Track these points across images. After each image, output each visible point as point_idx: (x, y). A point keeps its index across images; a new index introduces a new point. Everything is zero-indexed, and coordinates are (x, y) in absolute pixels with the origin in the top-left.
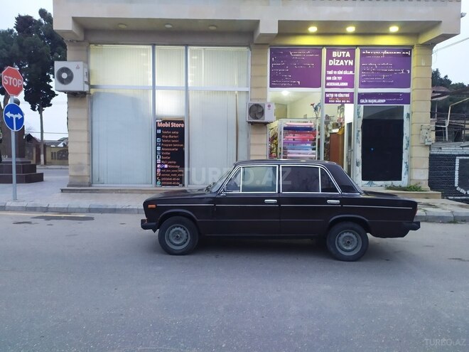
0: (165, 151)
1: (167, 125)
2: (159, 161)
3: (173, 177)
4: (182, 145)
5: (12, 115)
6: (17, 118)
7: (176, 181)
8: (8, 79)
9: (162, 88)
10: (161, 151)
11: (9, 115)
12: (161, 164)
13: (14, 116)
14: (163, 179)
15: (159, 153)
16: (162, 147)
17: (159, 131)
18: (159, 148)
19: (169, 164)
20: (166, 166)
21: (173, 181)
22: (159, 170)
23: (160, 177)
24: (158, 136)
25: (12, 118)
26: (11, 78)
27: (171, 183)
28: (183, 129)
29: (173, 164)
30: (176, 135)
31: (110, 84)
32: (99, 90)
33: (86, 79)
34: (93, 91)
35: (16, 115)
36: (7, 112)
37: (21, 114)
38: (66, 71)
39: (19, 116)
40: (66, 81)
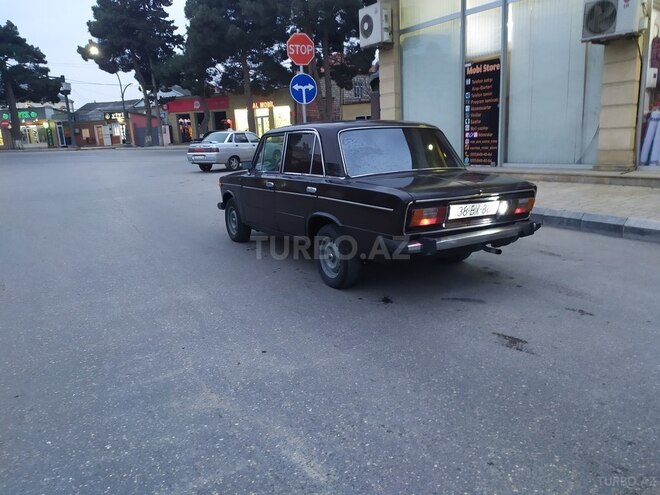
0: (475, 112)
1: (478, 70)
2: (468, 127)
3: (484, 151)
4: (496, 100)
5: (301, 87)
6: (307, 90)
7: (488, 157)
8: (295, 48)
9: (474, 11)
10: (471, 112)
11: (297, 87)
12: (470, 132)
13: (304, 88)
14: (472, 154)
15: (467, 116)
16: (471, 105)
17: (468, 82)
18: (468, 108)
19: (479, 132)
20: (476, 135)
21: (483, 158)
22: (467, 142)
23: (469, 152)
24: (467, 88)
25: (300, 90)
26: (297, 46)
27: (481, 161)
28: (497, 73)
29: (484, 132)
30: (488, 84)
31: (417, 23)
32: (408, 35)
33: (385, 25)
34: (402, 38)
35: (306, 87)
36: (294, 84)
37: (313, 84)
38: (368, 19)
39: (310, 87)
40: (367, 34)
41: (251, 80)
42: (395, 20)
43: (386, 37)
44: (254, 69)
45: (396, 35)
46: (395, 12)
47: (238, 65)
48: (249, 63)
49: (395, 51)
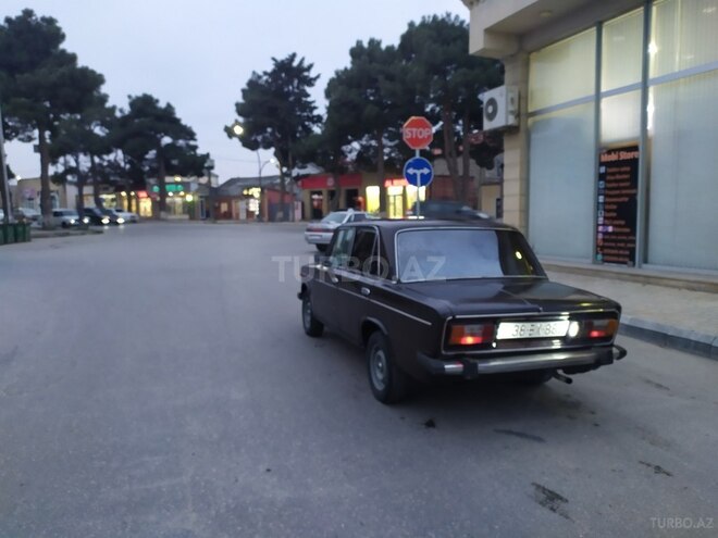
0: (609, 203)
1: (613, 157)
2: (601, 220)
3: (620, 248)
4: (633, 191)
5: (415, 171)
6: (422, 175)
7: (624, 256)
8: (412, 132)
9: (610, 93)
10: (605, 203)
11: (412, 171)
12: (604, 225)
13: (418, 172)
14: (606, 251)
15: (601, 207)
16: (606, 196)
17: (603, 170)
18: (601, 199)
19: (614, 226)
20: (610, 229)
21: (618, 255)
22: (600, 236)
23: (602, 248)
24: (601, 177)
25: (415, 174)
26: (415, 130)
27: (615, 259)
28: (634, 162)
29: (620, 226)
30: (625, 173)
31: (548, 105)
32: (538, 118)
33: (511, 108)
34: (530, 121)
35: (421, 171)
36: (408, 168)
37: (429, 168)
38: (492, 102)
39: (426, 171)
40: (491, 117)
41: (386, 158)
42: (523, 103)
43: (512, 121)
44: (390, 147)
45: (522, 118)
46: (523, 94)
47: (373, 143)
48: (385, 141)
49: (522, 136)
